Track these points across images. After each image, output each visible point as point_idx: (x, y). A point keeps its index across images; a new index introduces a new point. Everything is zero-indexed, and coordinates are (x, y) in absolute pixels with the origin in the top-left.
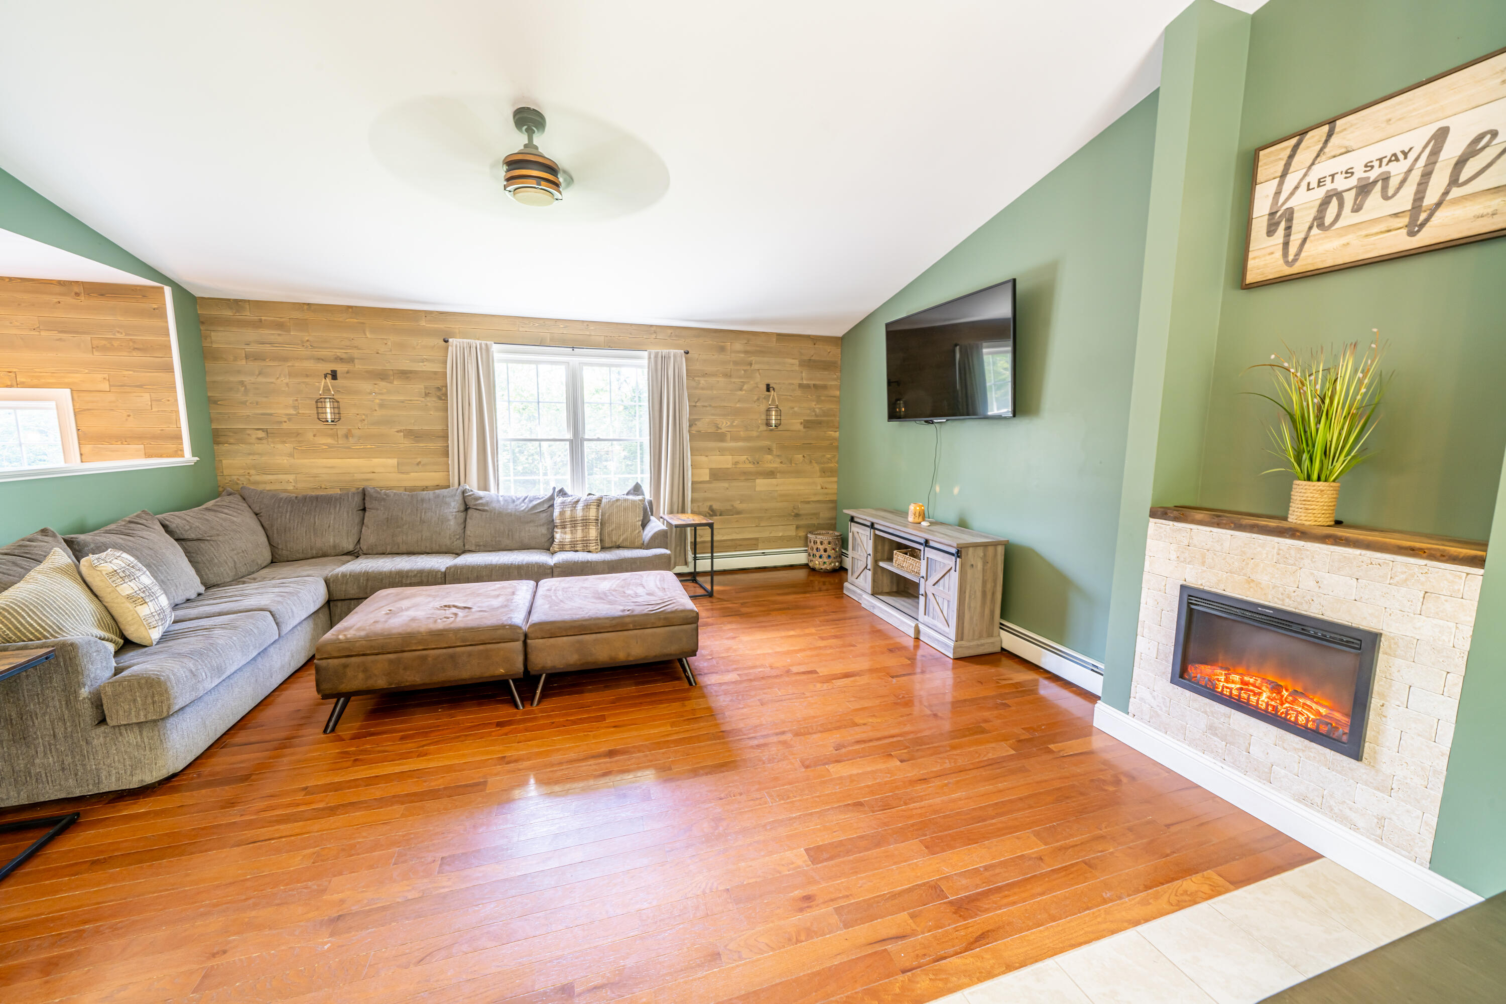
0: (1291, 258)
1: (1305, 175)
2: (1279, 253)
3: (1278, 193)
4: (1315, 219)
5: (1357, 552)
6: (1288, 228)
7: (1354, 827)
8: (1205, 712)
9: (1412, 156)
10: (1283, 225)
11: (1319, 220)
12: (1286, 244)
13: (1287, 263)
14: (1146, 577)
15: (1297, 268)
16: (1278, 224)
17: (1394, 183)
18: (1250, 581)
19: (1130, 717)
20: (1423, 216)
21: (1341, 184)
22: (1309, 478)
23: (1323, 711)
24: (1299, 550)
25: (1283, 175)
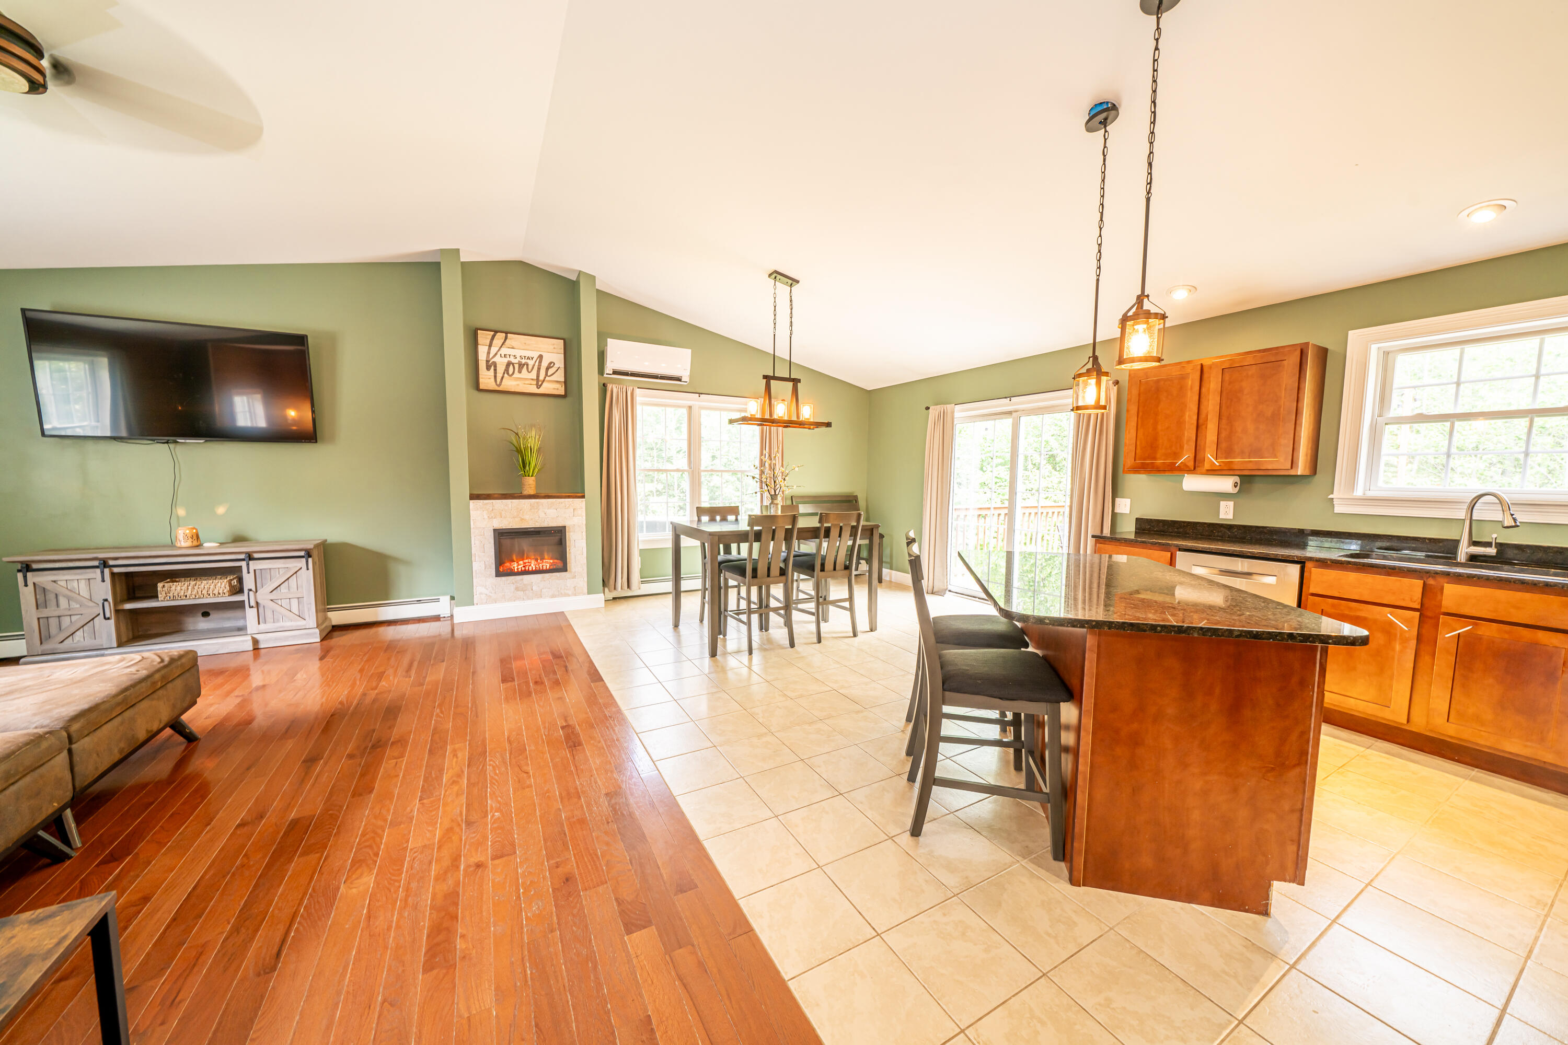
0: (498, 383)
1: (499, 350)
2: (493, 380)
3: (489, 353)
4: (505, 370)
5: (555, 500)
6: (495, 370)
7: (569, 595)
8: (513, 583)
9: (534, 360)
10: (493, 368)
11: (507, 370)
12: (495, 377)
13: (497, 384)
14: (472, 531)
15: (500, 388)
16: (491, 366)
17: (530, 367)
18: (522, 519)
19: (475, 606)
20: (540, 383)
21: (514, 361)
22: (529, 476)
23: (551, 561)
24: (537, 503)
25: (490, 346)
